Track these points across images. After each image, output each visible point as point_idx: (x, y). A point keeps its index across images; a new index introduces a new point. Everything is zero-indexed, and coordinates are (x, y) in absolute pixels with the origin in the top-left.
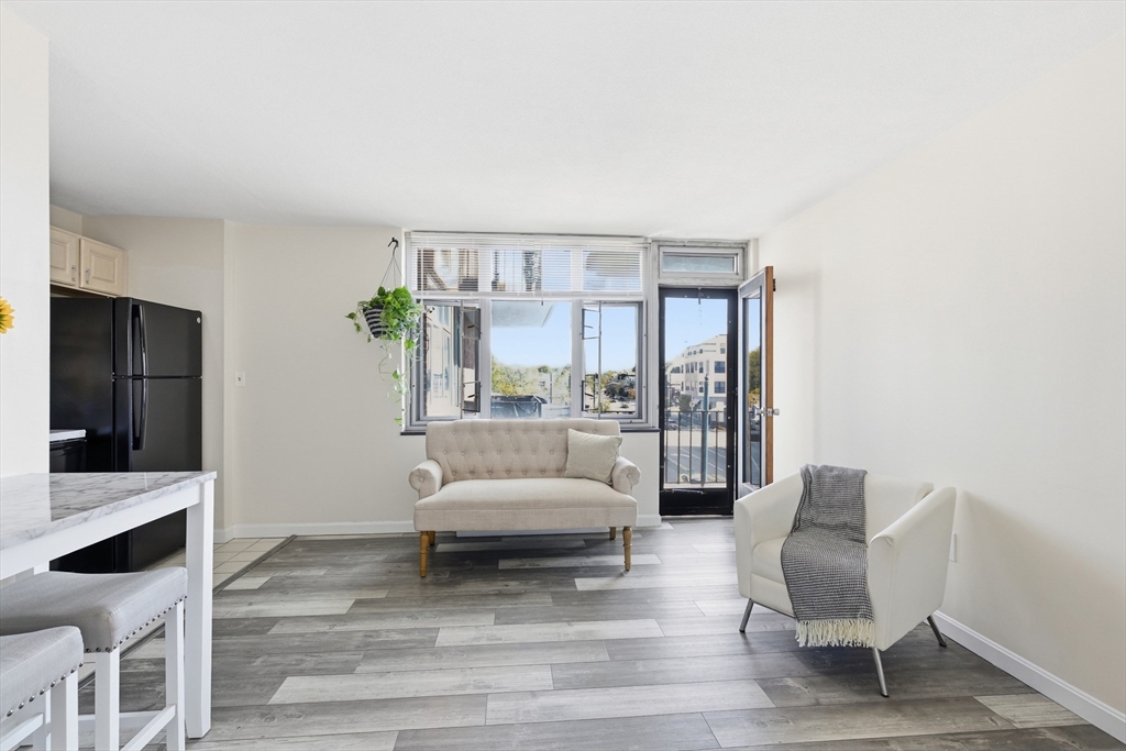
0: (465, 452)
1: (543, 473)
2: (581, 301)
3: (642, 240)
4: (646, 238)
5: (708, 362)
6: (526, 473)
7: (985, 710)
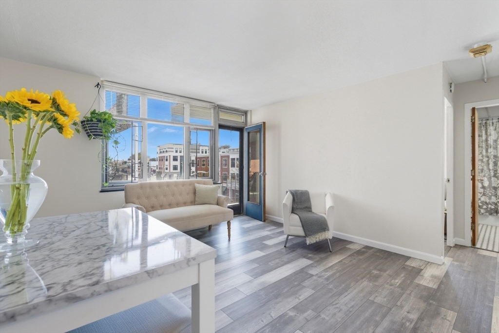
0: (148, 198)
1: (185, 204)
2: (189, 127)
3: (214, 104)
4: (215, 104)
5: (170, 156)
6: (178, 205)
7: (349, 249)
